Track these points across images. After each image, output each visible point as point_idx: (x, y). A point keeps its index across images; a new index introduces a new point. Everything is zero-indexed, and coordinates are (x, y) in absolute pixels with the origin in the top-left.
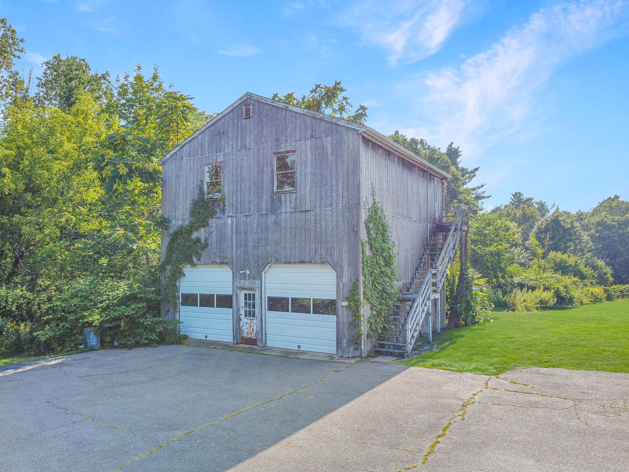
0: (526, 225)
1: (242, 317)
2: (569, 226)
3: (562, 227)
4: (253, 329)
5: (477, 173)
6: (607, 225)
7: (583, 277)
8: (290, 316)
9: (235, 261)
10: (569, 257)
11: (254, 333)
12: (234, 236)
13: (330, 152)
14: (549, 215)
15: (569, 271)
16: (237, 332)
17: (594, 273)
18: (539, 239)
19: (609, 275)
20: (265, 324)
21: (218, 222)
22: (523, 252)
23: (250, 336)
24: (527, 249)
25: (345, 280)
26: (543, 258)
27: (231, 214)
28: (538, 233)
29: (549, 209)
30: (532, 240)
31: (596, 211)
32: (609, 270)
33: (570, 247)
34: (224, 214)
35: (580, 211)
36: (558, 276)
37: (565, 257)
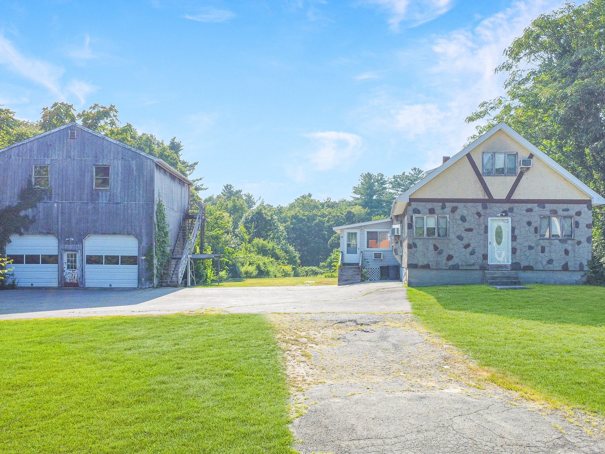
0: (237, 215)
1: (65, 269)
2: (269, 218)
3: (264, 219)
4: (74, 276)
5: (196, 167)
6: (299, 219)
7: (277, 258)
8: (104, 267)
9: (60, 231)
10: (268, 242)
11: (75, 279)
12: (60, 215)
13: (134, 169)
14: (255, 207)
15: (268, 254)
16: (61, 279)
17: (285, 256)
18: (246, 227)
19: (297, 258)
20: (85, 272)
21: (46, 205)
22: (233, 238)
23: (72, 281)
24: (237, 236)
25: (144, 244)
26: (249, 242)
27: (57, 201)
28: (246, 223)
29: (255, 202)
30: (241, 228)
31: (292, 206)
32: (297, 254)
33: (270, 235)
34: (51, 200)
35: (280, 205)
36: (260, 256)
37: (265, 242)
